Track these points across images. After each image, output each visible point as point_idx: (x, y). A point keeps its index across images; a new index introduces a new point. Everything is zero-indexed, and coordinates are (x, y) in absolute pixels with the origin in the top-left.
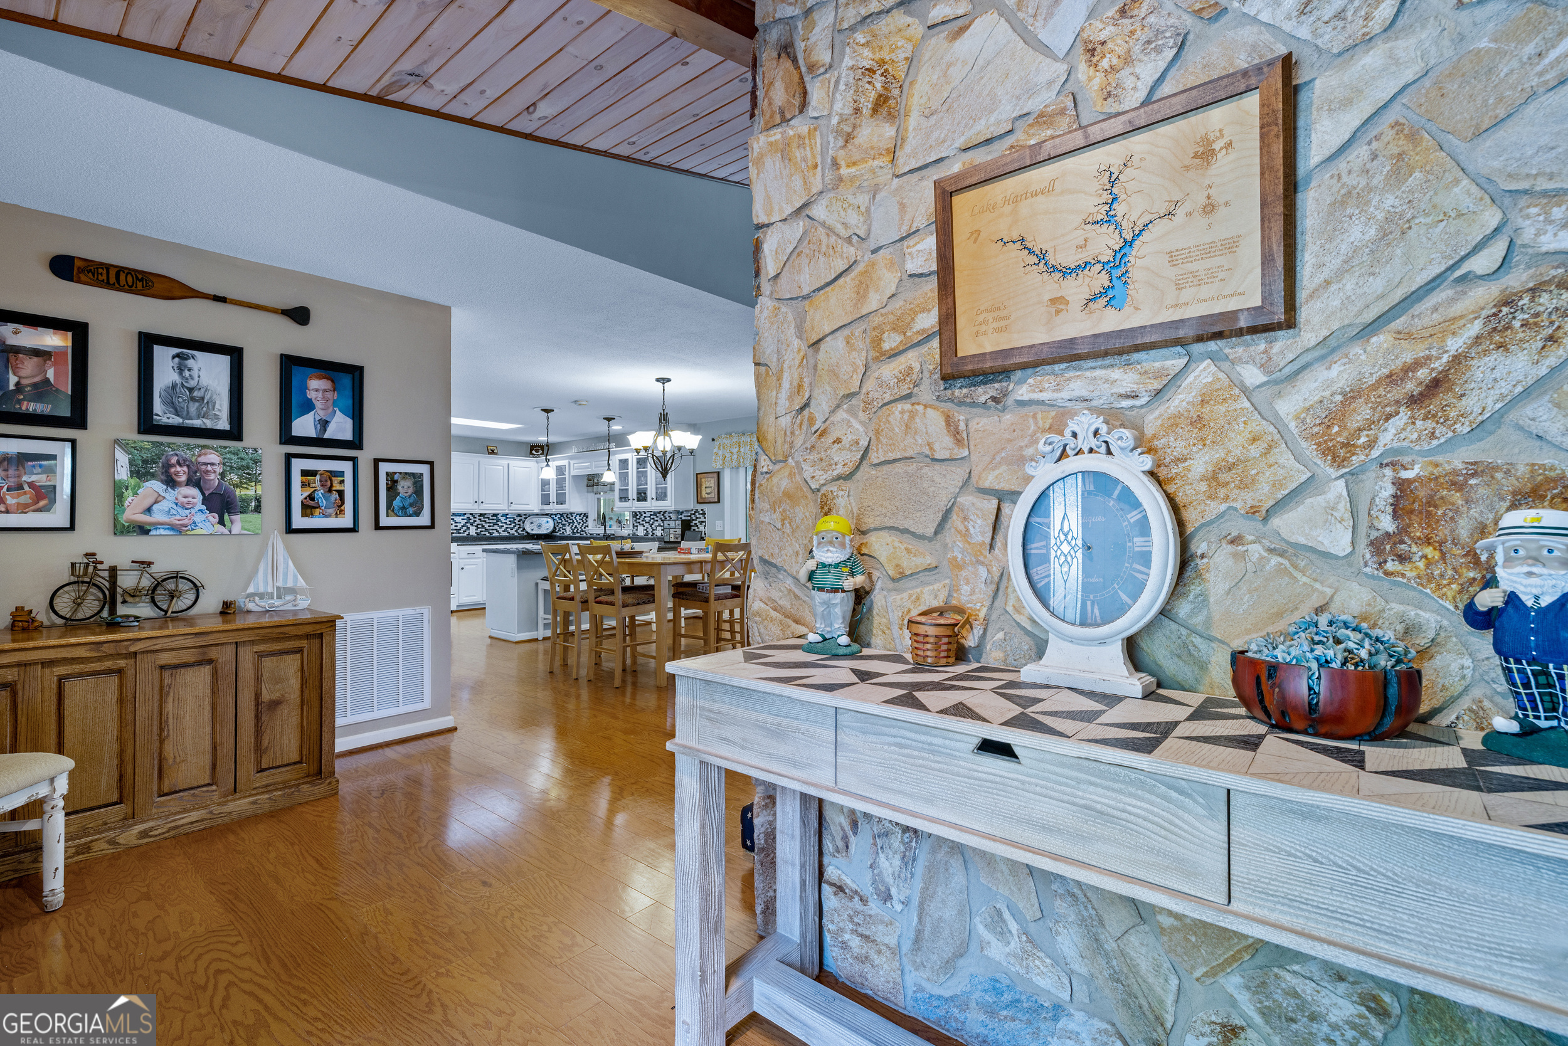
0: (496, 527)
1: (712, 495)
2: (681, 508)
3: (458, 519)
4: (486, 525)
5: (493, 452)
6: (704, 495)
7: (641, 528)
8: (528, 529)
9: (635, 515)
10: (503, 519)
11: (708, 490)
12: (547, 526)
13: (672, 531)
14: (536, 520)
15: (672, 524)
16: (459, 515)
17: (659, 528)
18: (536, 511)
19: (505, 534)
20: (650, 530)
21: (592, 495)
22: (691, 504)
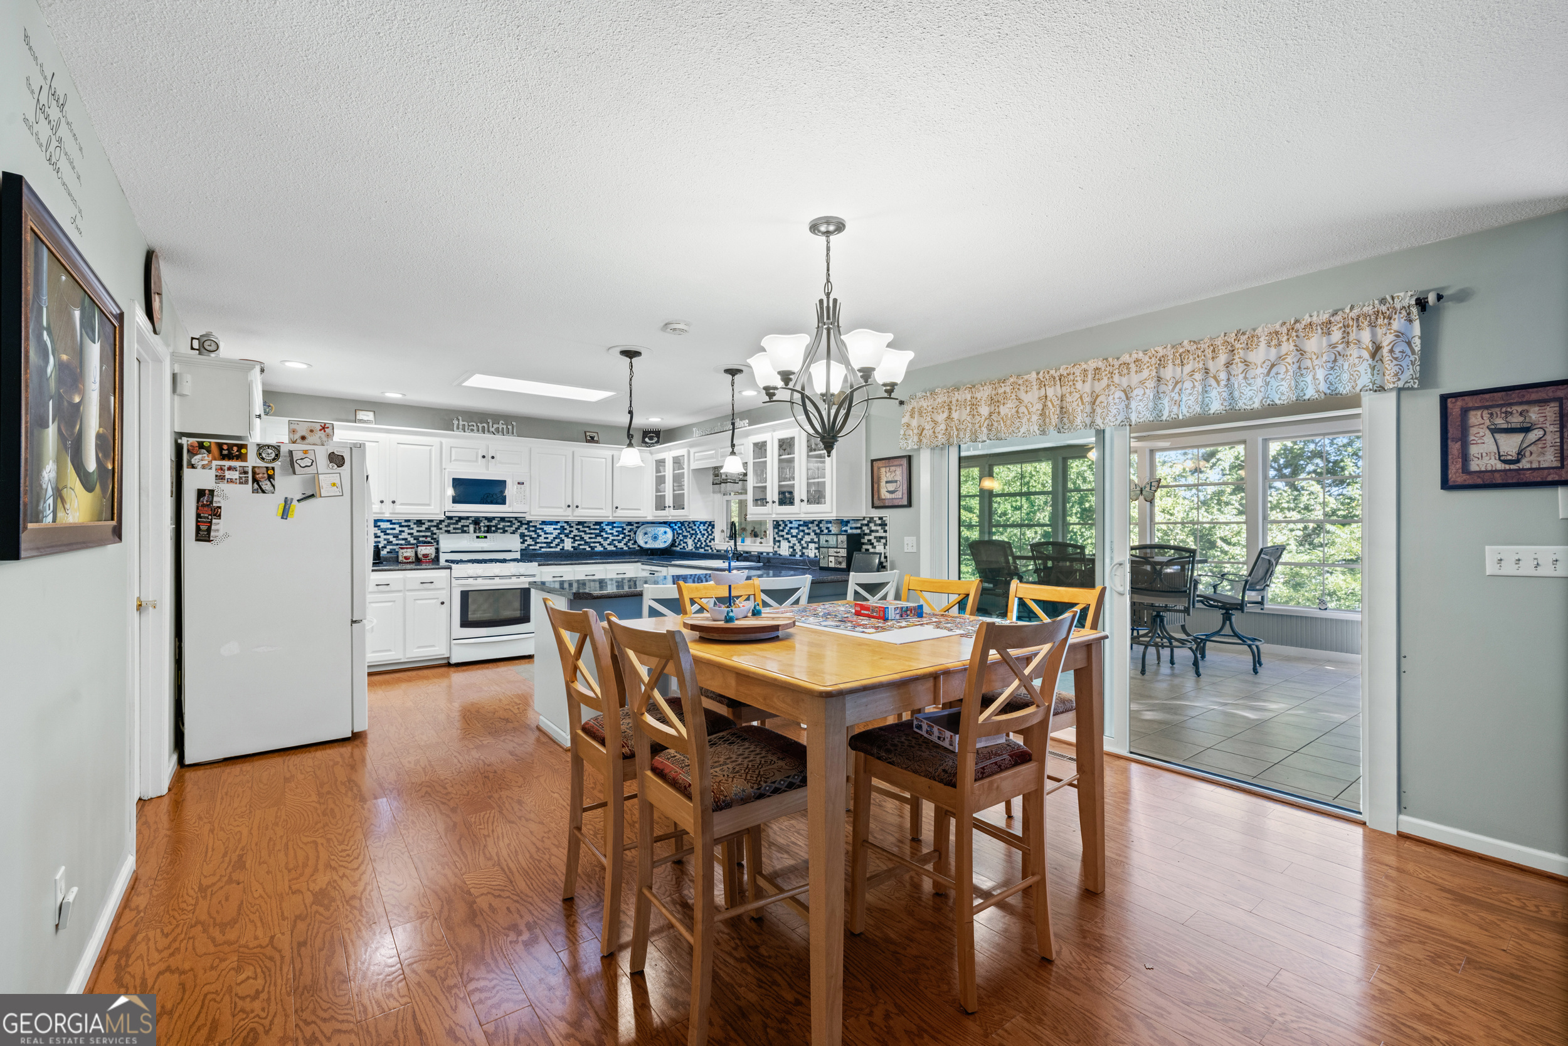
0: (599, 539)
1: (899, 495)
2: (846, 515)
3: (549, 528)
4: (586, 537)
5: (592, 440)
6: (884, 494)
7: (785, 545)
8: (641, 542)
9: (777, 525)
10: (608, 528)
11: (891, 487)
12: (664, 538)
13: (832, 551)
14: (651, 530)
15: (832, 540)
16: (551, 523)
17: (812, 546)
18: (650, 518)
19: (611, 548)
20: (798, 548)
21: (718, 497)
22: (862, 509)
